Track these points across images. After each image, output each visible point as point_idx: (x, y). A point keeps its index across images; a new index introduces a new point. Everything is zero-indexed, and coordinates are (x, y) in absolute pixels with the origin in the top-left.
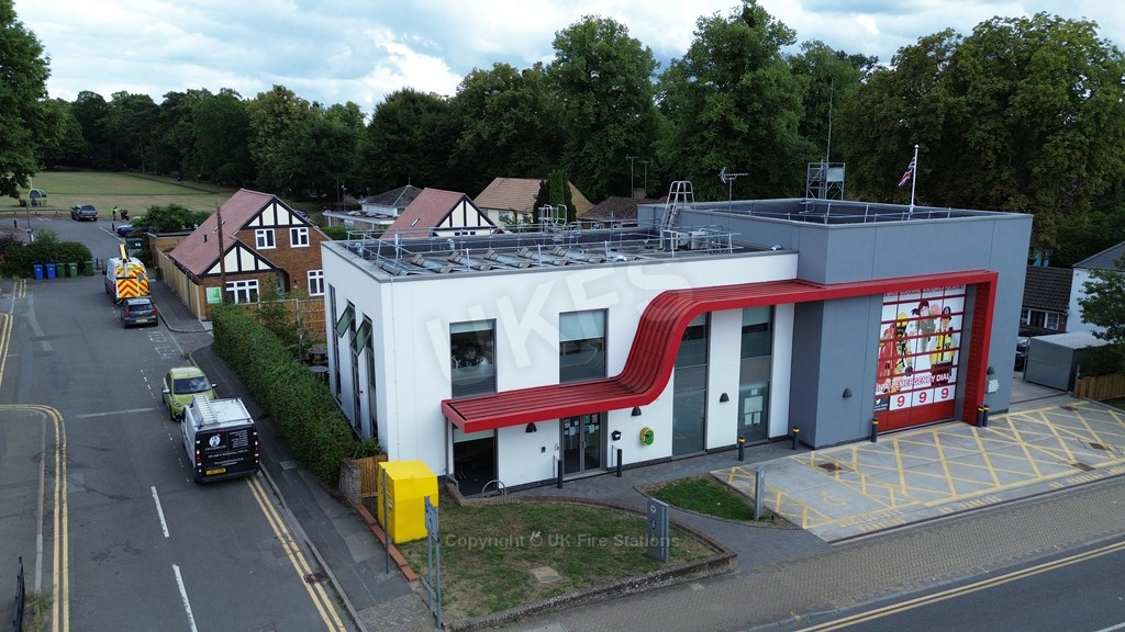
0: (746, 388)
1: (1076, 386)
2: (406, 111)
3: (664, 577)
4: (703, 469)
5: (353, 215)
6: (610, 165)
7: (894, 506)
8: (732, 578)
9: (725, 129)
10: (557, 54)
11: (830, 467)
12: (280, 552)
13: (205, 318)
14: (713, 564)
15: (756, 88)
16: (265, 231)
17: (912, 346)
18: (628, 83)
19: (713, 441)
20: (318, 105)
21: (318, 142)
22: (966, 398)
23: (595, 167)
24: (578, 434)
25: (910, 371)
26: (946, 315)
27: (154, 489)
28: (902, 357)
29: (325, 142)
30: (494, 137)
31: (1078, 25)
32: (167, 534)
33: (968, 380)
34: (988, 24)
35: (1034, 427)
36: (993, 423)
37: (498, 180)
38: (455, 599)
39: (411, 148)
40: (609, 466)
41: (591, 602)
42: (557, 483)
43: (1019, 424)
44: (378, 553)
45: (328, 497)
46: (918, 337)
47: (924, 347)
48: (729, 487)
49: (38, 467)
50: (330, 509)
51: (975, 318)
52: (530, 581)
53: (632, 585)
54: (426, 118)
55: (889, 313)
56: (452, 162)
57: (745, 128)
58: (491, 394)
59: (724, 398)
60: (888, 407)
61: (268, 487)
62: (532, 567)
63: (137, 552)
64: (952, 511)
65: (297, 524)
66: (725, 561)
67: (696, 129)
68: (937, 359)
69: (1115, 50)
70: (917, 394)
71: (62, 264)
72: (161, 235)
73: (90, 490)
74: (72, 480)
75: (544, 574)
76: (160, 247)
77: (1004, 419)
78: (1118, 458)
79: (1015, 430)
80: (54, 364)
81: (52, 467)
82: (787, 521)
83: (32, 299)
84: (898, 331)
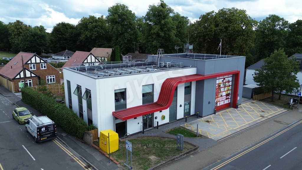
0: (186, 102)
1: (253, 97)
2: (63, 29)
3: (184, 155)
4: (178, 125)
5: (50, 59)
6: (126, 44)
7: (227, 130)
8: (199, 153)
9: (158, 35)
10: (109, 14)
11: (208, 122)
12: (73, 161)
13: (15, 92)
14: (194, 150)
15: (165, 24)
16: (32, 64)
17: (222, 90)
18: (129, 22)
19: (178, 117)
20: (30, 26)
21: (34, 37)
22: (233, 102)
23: (122, 45)
24: (147, 118)
25: (221, 96)
26: (229, 82)
27: (23, 146)
28: (220, 93)
29: (36, 37)
30: (91, 36)
31: (242, 11)
32: (34, 159)
33: (233, 97)
34: (222, 10)
35: (248, 108)
36: (239, 108)
37: (94, 48)
39: (66, 39)
40: (154, 126)
41: (168, 164)
42: (143, 132)
43: (245, 107)
44: (104, 157)
45: (81, 143)
46: (223, 87)
47: (224, 90)
48: (187, 129)
50: (83, 146)
51: (235, 82)
52: (150, 160)
53: (177, 158)
54: (70, 30)
55: (218, 82)
56: (78, 43)
57: (163, 35)
58: (125, 109)
59: (181, 106)
60: (217, 105)
61: (60, 142)
62: (149, 156)
63: (27, 166)
64: (240, 130)
65: (75, 152)
66: (197, 148)
67: (150, 35)
68: (227, 93)
69: (250, 17)
70: (223, 101)
73: (2, 148)
75: (153, 158)
77: (241, 106)
78: (268, 114)
79: (244, 109)
82: (205, 136)
84: (219, 86)
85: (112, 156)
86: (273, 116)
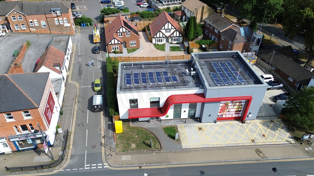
4: (176, 123)
7: (203, 143)
8: (161, 153)
12: (101, 130)
16: (121, 33)
17: (230, 107)
19: (182, 117)
28: (227, 109)
32: (87, 122)
33: (244, 113)
36: (247, 123)
38: (119, 147)
43: (253, 124)
47: (233, 107)
48: (178, 130)
49: (73, 102)
52: (131, 146)
58: (137, 109)
59: (185, 111)
60: (222, 117)
64: (212, 147)
65: (105, 124)
71: (86, 24)
72: (106, 16)
73: (80, 109)
74: (78, 105)
75: (134, 146)
76: (105, 19)
77: (251, 122)
78: (264, 140)
79: (250, 126)
80: (80, 67)
81: (75, 101)
82: (180, 142)
83: (80, 37)
84: (226, 105)
85: (117, 135)
86: (266, 144)
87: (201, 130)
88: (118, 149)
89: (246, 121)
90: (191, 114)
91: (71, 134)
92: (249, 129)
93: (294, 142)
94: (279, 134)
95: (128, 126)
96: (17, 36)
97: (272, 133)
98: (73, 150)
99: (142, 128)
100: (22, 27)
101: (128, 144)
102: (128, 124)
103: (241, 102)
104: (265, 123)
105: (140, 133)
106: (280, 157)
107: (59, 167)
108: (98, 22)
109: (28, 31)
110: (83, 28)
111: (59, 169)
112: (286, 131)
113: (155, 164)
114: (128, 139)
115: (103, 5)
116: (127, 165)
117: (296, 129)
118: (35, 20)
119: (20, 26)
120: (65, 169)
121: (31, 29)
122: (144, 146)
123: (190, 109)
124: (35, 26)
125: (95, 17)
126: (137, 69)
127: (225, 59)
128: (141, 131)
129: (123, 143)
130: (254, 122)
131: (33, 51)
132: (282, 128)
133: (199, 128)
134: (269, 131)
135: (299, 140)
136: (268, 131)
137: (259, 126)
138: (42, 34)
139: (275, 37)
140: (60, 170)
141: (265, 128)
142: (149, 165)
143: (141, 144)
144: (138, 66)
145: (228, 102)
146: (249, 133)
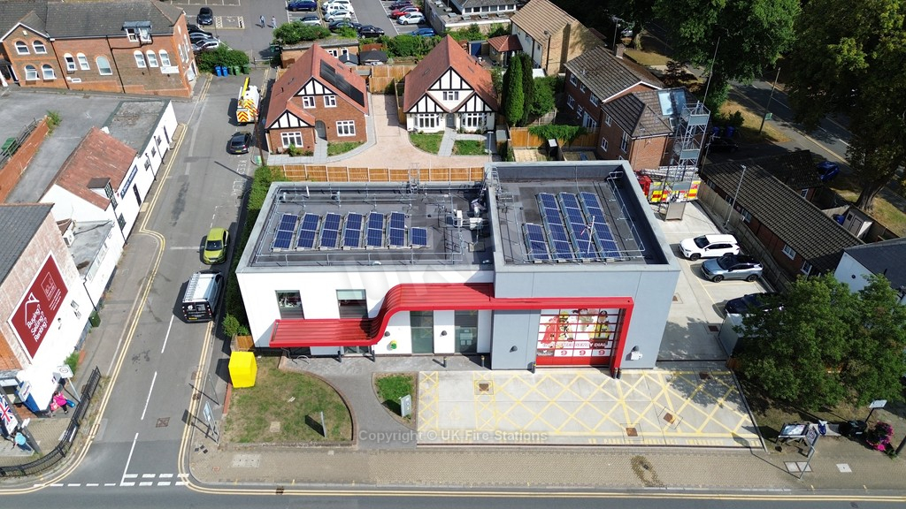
4: (418, 368)
8: (351, 452)
11: (484, 387)
13: (272, 152)
14: (343, 445)
16: (308, 97)
17: (572, 328)
19: (439, 349)
26: (603, 315)
28: (564, 332)
32: (163, 350)
36: (625, 377)
38: (233, 429)
43: (645, 382)
48: (417, 387)
49: (137, 290)
52: (266, 428)
58: (300, 319)
59: (444, 333)
60: (552, 355)
63: (148, 360)
65: (210, 360)
66: (349, 445)
70: (577, 351)
71: (231, 67)
72: (287, 47)
73: (151, 311)
74: (147, 301)
75: (275, 426)
76: (286, 56)
77: (640, 375)
78: (667, 431)
79: (633, 387)
80: (183, 192)
81: (144, 289)
82: (415, 423)
83: (205, 104)
84: (561, 320)
85: (235, 393)
86: (668, 444)
87: (483, 392)
88: (230, 432)
89: (623, 372)
90: (463, 343)
91: (107, 383)
92: (627, 397)
93: (758, 444)
94: (716, 416)
95: (274, 370)
96: (29, 98)
97: (694, 410)
98: (102, 431)
99: (314, 376)
100: (46, 72)
101: (261, 420)
102: (274, 364)
103: (606, 315)
104: (681, 380)
105: (304, 389)
106: (703, 486)
107: (50, 473)
108: (266, 63)
109: (63, 85)
110: (221, 80)
111: (49, 479)
112: (740, 409)
113: (327, 482)
114: (263, 407)
115: (293, 15)
116: (243, 481)
117: (773, 404)
118: (80, 55)
119: (40, 71)
120: (65, 482)
121: (68, 78)
122: (304, 431)
123: (459, 327)
124: (80, 70)
125: (261, 50)
126: (322, 202)
127: (585, 184)
128: (309, 384)
129: (248, 418)
130: (650, 375)
131: (62, 141)
132: (731, 398)
133: (480, 385)
134: (688, 405)
135: (773, 439)
136: (684, 406)
137: (660, 389)
138: (100, 93)
139: (781, 123)
140: (52, 485)
141: (678, 395)
142: (307, 485)
143: (297, 423)
144: (326, 195)
145: (563, 311)
146: (626, 407)
